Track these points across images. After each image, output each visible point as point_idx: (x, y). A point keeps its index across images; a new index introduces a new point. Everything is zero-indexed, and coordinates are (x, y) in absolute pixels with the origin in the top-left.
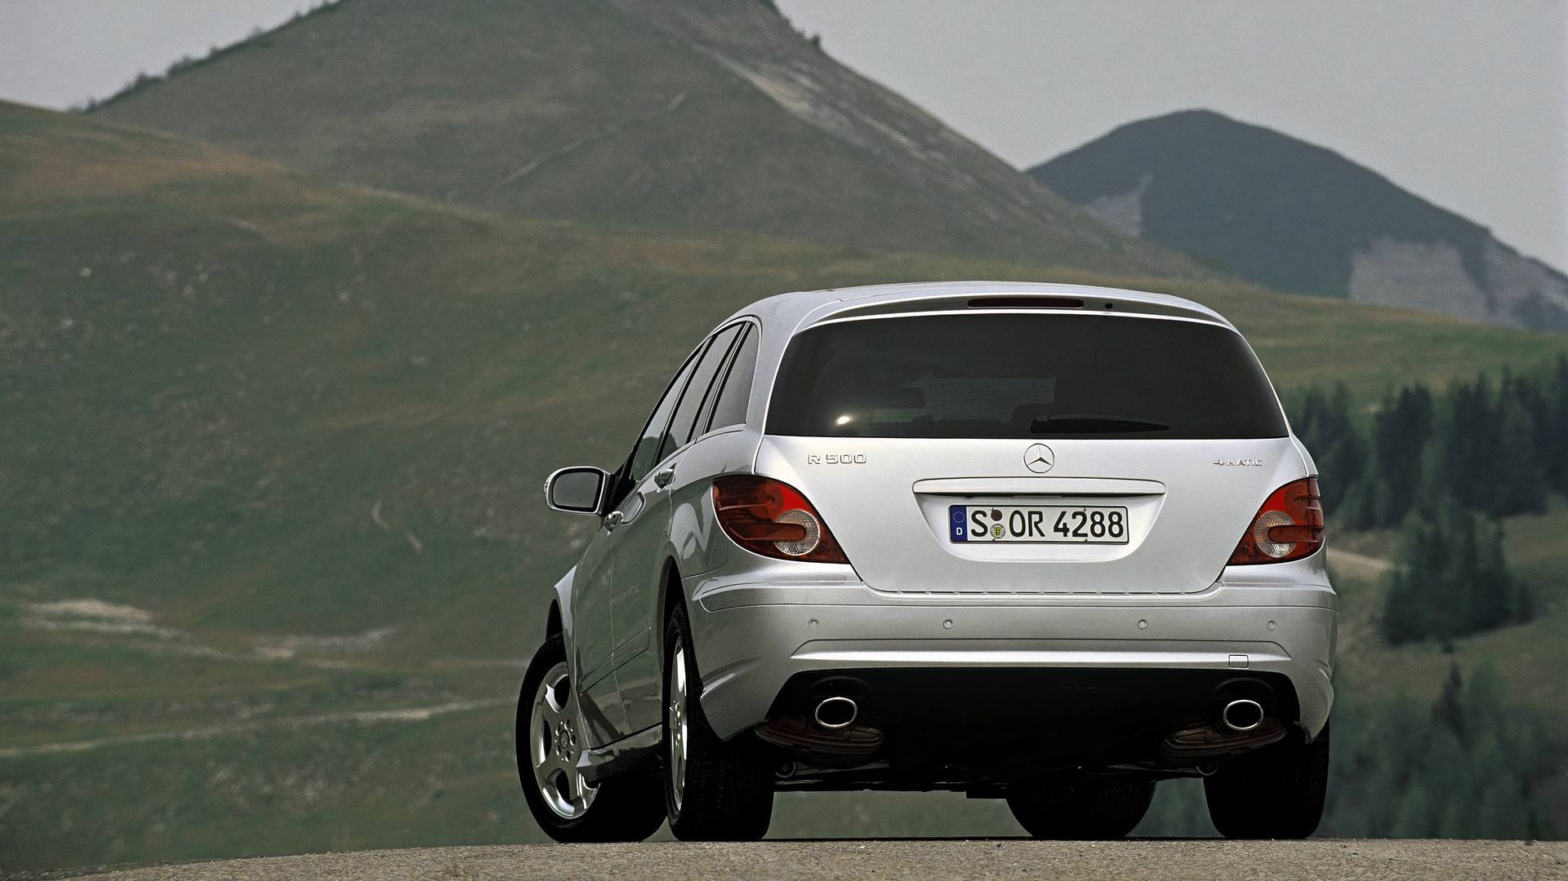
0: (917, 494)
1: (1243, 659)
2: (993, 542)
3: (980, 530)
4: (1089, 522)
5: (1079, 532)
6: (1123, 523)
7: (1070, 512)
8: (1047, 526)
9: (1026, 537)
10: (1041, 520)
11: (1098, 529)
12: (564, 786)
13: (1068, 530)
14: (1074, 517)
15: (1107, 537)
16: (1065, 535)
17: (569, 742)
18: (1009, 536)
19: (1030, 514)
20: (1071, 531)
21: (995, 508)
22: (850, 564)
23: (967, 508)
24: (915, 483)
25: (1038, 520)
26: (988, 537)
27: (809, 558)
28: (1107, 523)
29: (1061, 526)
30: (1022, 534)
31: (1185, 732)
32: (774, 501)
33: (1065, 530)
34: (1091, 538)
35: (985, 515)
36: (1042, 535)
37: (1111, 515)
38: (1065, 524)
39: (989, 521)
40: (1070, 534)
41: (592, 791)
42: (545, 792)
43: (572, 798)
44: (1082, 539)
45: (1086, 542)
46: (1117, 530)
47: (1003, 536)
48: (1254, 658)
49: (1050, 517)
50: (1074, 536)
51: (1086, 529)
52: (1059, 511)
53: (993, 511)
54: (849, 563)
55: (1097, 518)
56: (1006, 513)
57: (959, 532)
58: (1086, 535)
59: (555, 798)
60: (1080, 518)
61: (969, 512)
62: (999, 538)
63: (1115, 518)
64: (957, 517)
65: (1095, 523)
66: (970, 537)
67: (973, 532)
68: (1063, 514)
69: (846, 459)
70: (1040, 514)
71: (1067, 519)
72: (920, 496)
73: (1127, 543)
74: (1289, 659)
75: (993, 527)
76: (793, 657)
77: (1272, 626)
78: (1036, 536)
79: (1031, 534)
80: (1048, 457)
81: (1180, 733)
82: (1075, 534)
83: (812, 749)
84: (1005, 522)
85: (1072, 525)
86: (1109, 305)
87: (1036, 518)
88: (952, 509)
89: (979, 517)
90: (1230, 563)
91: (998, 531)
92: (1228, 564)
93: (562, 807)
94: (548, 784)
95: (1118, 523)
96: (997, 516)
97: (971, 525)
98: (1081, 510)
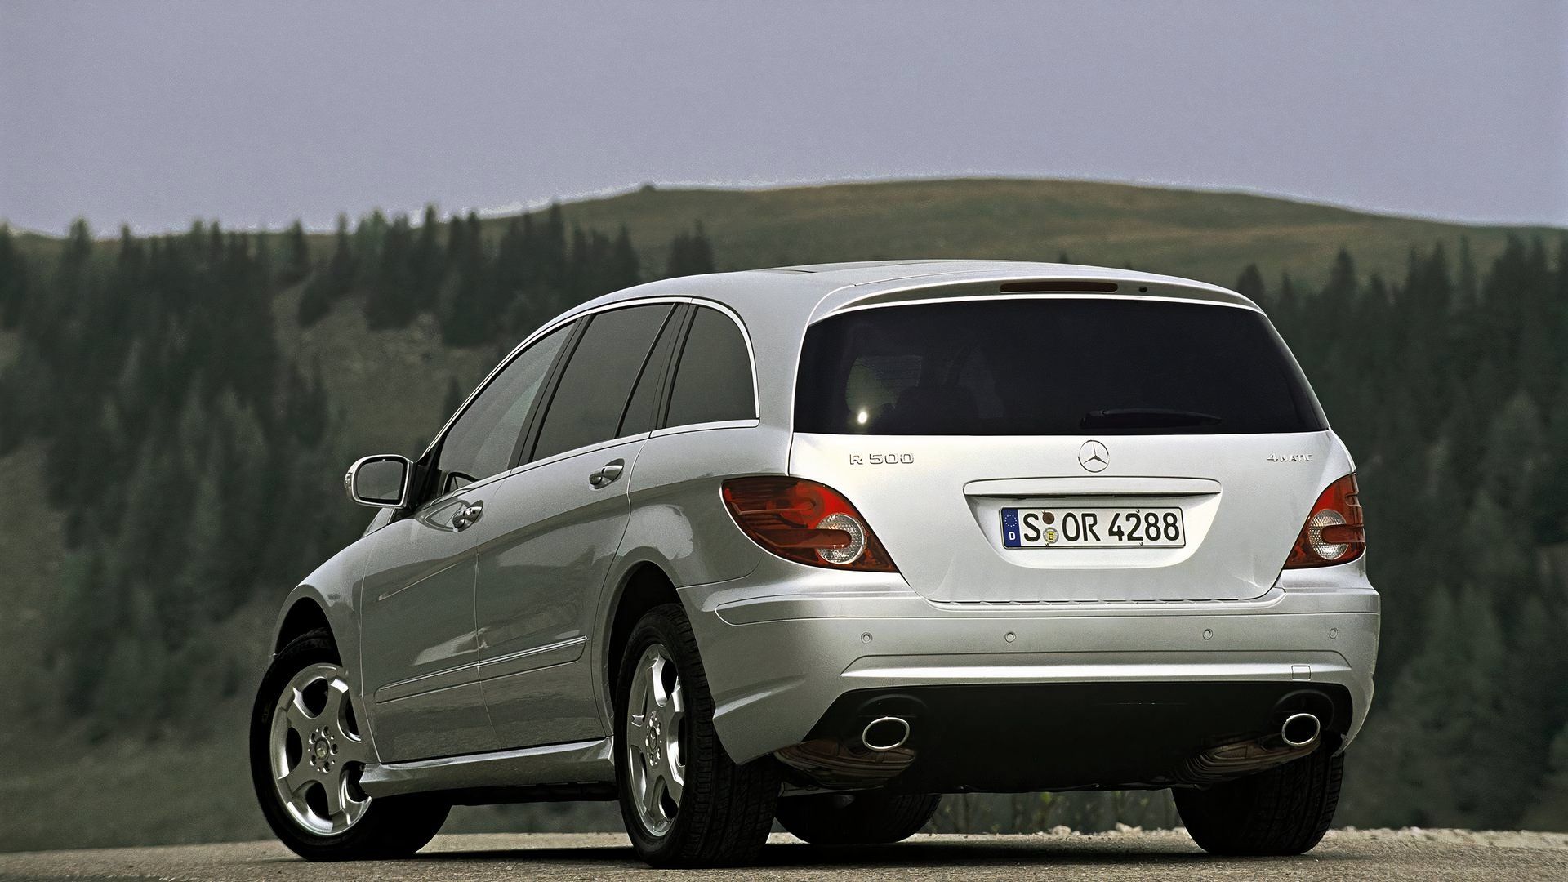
0: (968, 497)
1: (1305, 670)
2: (1047, 547)
3: (1033, 534)
4: (1143, 525)
5: (1134, 535)
6: (1179, 524)
7: (1124, 513)
8: (1102, 529)
9: (1081, 541)
10: (1095, 523)
11: (1153, 532)
12: (318, 800)
13: (1122, 533)
14: (1128, 519)
15: (1163, 540)
16: (1120, 539)
17: (328, 752)
18: (1063, 541)
19: (1084, 516)
20: (1126, 534)
21: (1047, 511)
22: (899, 572)
23: (1019, 510)
24: (965, 485)
25: (1092, 523)
26: (1041, 542)
27: (852, 567)
28: (1161, 525)
29: (1115, 529)
30: (1076, 538)
31: (1226, 748)
32: (815, 505)
33: (1120, 534)
34: (1146, 542)
35: (1037, 518)
36: (1098, 539)
37: (1166, 516)
38: (1119, 527)
39: (1041, 525)
40: (1125, 537)
41: (359, 806)
42: (290, 807)
43: (331, 812)
44: (1138, 543)
45: (1141, 546)
46: (1172, 532)
47: (1056, 541)
48: (1316, 668)
49: (1105, 519)
50: (1129, 539)
51: (1141, 532)
52: (1113, 513)
53: (1044, 513)
54: (897, 571)
55: (1152, 520)
56: (1059, 516)
57: (1012, 536)
58: (1140, 538)
59: (303, 812)
60: (1134, 520)
61: (1021, 514)
62: (1053, 543)
63: (1170, 520)
64: (1009, 520)
65: (1149, 525)
66: (1024, 542)
67: (1026, 536)
68: (1117, 516)
69: (892, 459)
70: (1094, 516)
71: (1121, 521)
72: (972, 499)
73: (1183, 546)
74: (1349, 669)
75: (1046, 530)
76: (843, 675)
77: (1333, 633)
78: (1092, 541)
79: (1086, 539)
80: (1101, 454)
81: (1219, 749)
82: (1130, 537)
83: (835, 772)
84: (1057, 525)
85: (1127, 527)
86: (1143, 289)
87: (1089, 520)
88: (1004, 512)
89: (1031, 520)
90: (1286, 567)
91: (1051, 534)
92: (1285, 568)
93: (311, 821)
94: (294, 796)
95: (1174, 525)
96: (1049, 519)
97: (1024, 530)
98: (1134, 511)
